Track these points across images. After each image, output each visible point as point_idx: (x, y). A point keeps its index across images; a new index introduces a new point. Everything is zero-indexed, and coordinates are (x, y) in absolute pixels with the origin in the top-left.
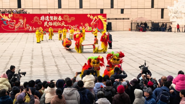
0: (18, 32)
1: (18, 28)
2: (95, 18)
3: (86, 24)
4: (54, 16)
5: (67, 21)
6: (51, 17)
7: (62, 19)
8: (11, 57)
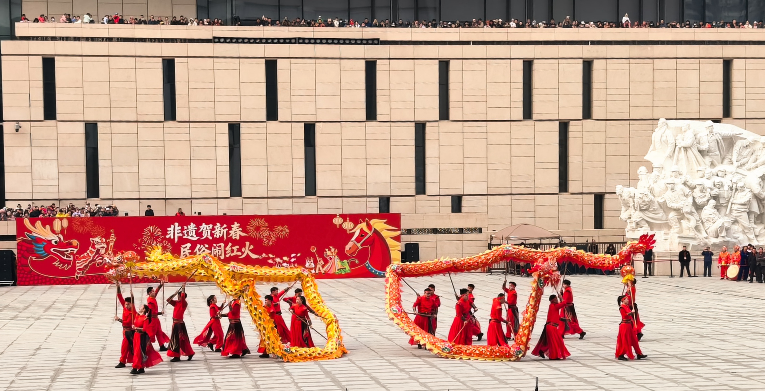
0: (87, 283)
1: (86, 266)
2: (362, 230)
3: (330, 250)
4: (215, 225)
5: (261, 240)
6: (205, 228)
7: (243, 234)
8: (57, 373)
